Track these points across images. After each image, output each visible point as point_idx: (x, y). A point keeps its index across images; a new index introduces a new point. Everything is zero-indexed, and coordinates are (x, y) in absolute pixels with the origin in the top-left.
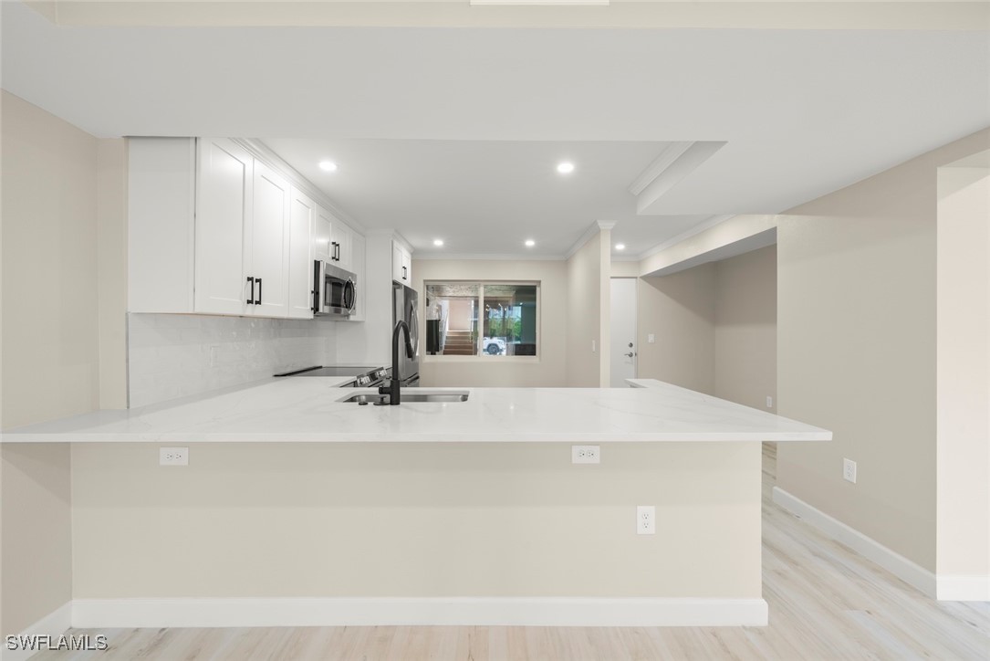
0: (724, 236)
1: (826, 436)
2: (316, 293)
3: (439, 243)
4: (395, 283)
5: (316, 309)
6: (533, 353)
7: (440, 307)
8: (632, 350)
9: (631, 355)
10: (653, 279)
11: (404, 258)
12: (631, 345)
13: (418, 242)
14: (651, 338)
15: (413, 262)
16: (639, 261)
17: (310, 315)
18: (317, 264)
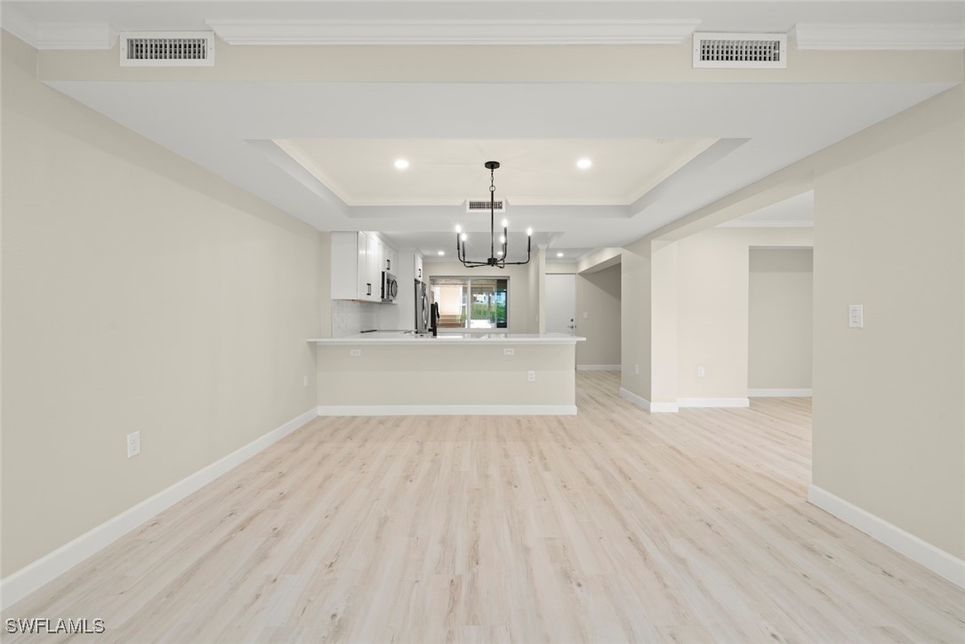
0: (607, 255)
1: (584, 339)
2: (383, 288)
3: (441, 253)
4: (416, 280)
5: (383, 297)
6: (506, 327)
7: (433, 293)
8: (573, 324)
9: (572, 327)
10: (584, 274)
11: (419, 265)
12: (572, 320)
13: (427, 253)
14: (585, 315)
15: (424, 264)
16: (577, 264)
17: (380, 300)
18: (383, 273)
